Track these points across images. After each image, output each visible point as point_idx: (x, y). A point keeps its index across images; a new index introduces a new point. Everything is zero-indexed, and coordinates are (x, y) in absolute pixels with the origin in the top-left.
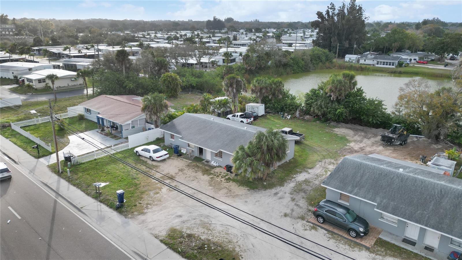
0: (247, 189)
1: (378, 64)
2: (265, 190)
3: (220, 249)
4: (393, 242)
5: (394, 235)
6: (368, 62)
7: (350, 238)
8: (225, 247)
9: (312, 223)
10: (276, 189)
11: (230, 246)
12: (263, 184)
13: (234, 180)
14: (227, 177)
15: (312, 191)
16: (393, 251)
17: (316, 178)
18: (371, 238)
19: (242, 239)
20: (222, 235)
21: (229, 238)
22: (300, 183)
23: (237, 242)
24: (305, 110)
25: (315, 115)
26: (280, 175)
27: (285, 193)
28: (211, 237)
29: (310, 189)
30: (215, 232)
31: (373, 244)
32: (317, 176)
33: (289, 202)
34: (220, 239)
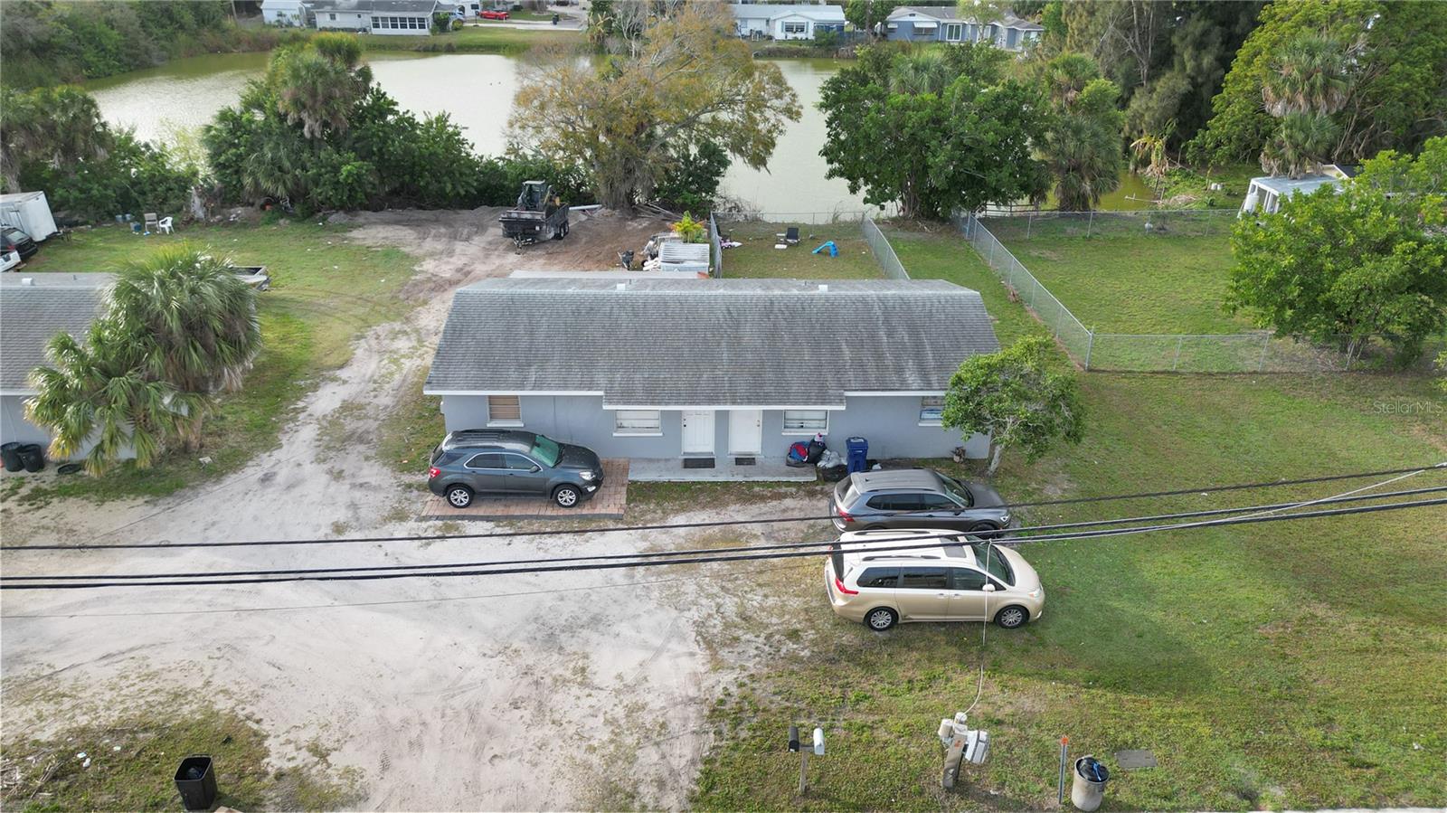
0: (140, 501)
1: (376, 26)
2: (218, 481)
3: (152, 735)
4: (665, 478)
5: (658, 460)
6: (343, 21)
7: (562, 512)
8: (165, 721)
9: (438, 518)
10: (258, 465)
11: (186, 710)
12: (200, 464)
13: (64, 493)
14: (24, 491)
15: (383, 430)
16: (676, 499)
17: (375, 390)
18: (612, 489)
19: (222, 665)
20: (132, 689)
21: (169, 687)
22: (329, 418)
23: (208, 683)
24: (220, 189)
25: (262, 201)
26: (246, 418)
27: (299, 465)
28: (86, 717)
29: (376, 424)
30: (89, 693)
31: (624, 502)
32: (375, 382)
33: (328, 486)
34: (129, 703)
